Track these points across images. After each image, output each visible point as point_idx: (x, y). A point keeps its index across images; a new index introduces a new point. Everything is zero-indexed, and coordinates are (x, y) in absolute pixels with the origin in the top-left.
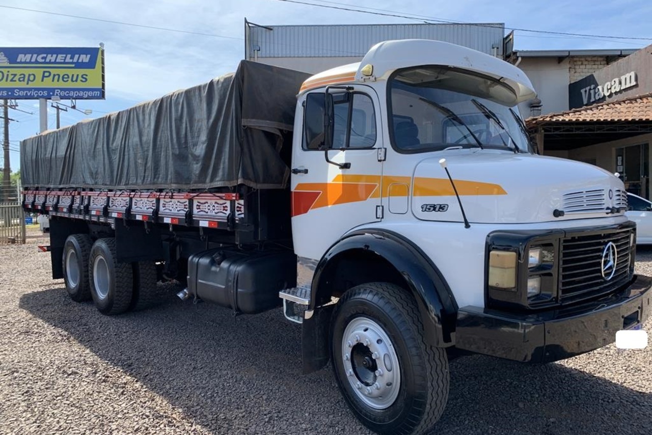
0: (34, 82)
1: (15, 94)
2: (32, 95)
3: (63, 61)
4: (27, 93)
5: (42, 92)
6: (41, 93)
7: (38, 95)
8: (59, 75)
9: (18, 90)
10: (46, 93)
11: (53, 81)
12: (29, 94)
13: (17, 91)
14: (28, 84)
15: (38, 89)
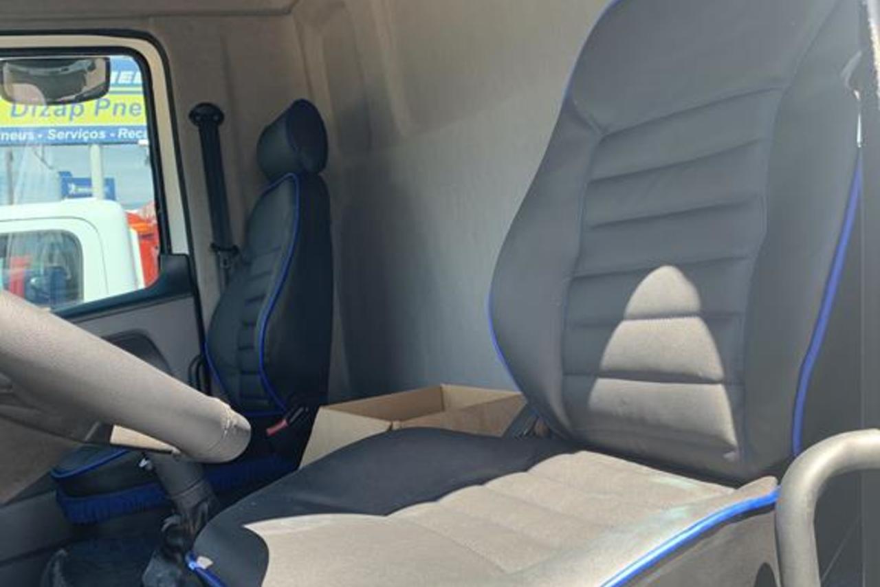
0: (82, 116)
1: (49, 138)
2: (80, 137)
3: (129, 82)
4: (70, 136)
5: (95, 132)
6: (94, 135)
7: (90, 139)
8: (124, 106)
9: (53, 130)
10: (103, 135)
11: (115, 113)
12: (74, 137)
13: (52, 132)
14: (71, 119)
15: (90, 129)
